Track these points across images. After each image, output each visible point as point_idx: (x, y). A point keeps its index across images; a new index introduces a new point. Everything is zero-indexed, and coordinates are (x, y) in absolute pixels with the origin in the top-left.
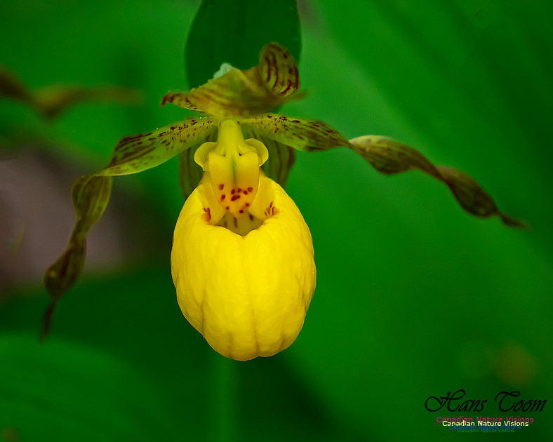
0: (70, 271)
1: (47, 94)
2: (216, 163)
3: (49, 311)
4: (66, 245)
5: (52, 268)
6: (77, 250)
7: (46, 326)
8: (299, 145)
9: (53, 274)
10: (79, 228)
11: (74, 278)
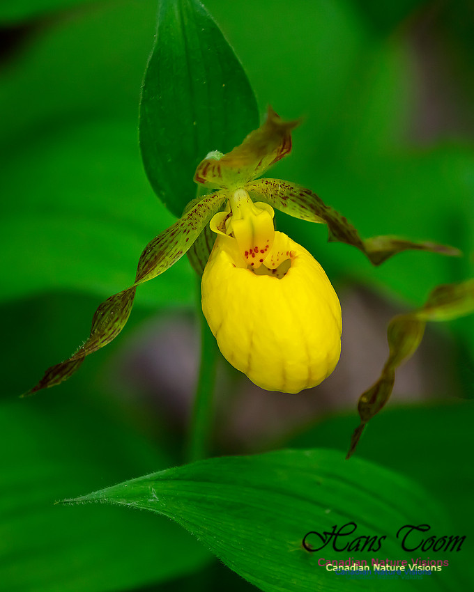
0: (379, 398)
1: (376, 243)
3: (358, 431)
4: (377, 376)
5: (364, 395)
6: (386, 382)
7: (353, 446)
9: (364, 400)
10: (392, 361)
11: (382, 405)
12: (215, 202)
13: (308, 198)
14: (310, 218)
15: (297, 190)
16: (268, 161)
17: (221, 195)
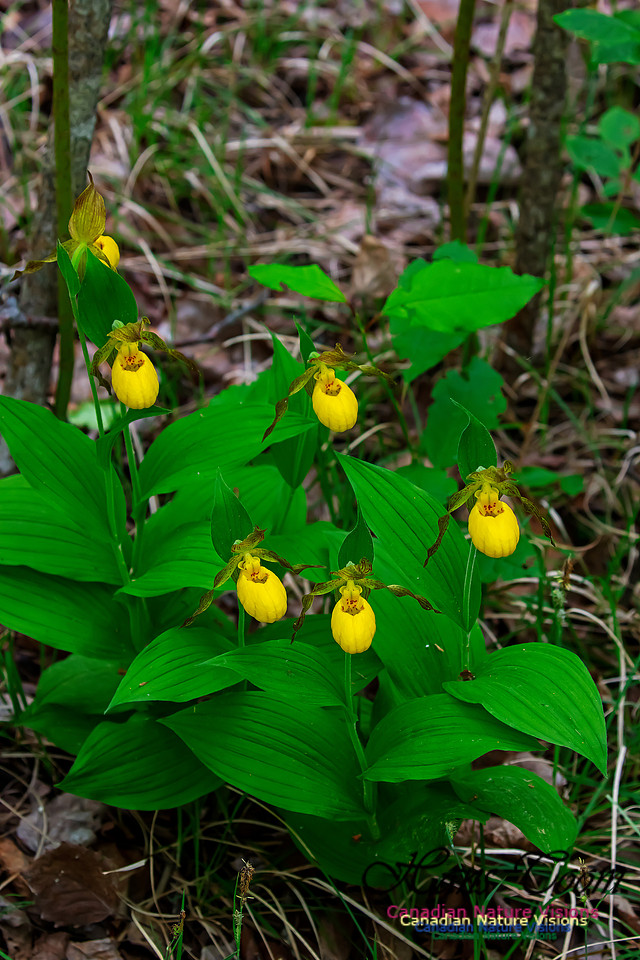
1: (296, 567)
2: (346, 592)
8: (372, 587)
12: (239, 558)
13: (272, 554)
14: (273, 561)
15: (267, 551)
16: (256, 544)
17: (241, 555)
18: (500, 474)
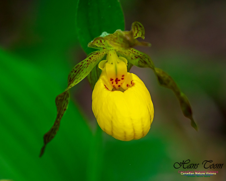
18: (128, 38)
